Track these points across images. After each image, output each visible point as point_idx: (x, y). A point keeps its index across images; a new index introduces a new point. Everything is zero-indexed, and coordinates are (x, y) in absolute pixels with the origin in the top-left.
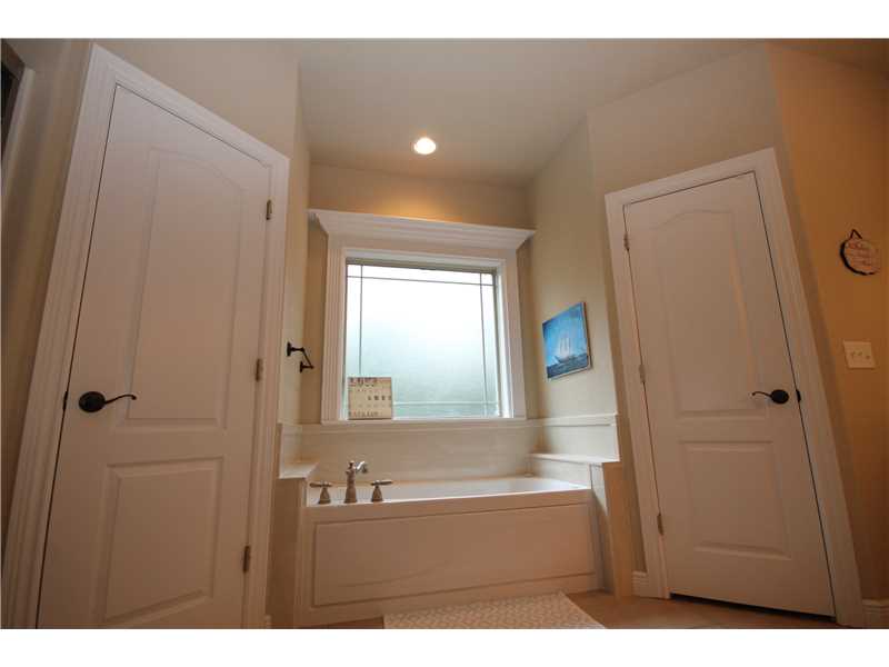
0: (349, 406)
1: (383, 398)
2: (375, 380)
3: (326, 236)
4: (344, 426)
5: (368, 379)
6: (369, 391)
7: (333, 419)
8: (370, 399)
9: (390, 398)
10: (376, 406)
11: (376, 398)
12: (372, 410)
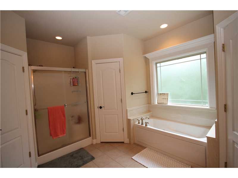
0: (158, 101)
1: (166, 99)
2: (164, 94)
3: (149, 59)
4: (156, 105)
5: (162, 94)
6: (163, 97)
7: (154, 103)
8: (162, 99)
9: (167, 99)
10: (164, 101)
11: (164, 99)
12: (163, 102)
